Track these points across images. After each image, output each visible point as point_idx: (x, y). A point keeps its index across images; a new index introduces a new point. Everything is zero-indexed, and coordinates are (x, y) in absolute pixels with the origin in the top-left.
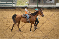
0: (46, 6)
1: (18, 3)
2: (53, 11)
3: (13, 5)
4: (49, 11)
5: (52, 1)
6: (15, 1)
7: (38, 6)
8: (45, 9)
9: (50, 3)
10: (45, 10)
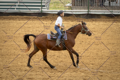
0: (104, 12)
1: (52, 6)
2: (117, 21)
3: (42, 9)
4: (109, 21)
5: (115, 3)
6: (46, 1)
7: (88, 11)
8: (103, 17)
9: (111, 5)
10: (103, 19)
